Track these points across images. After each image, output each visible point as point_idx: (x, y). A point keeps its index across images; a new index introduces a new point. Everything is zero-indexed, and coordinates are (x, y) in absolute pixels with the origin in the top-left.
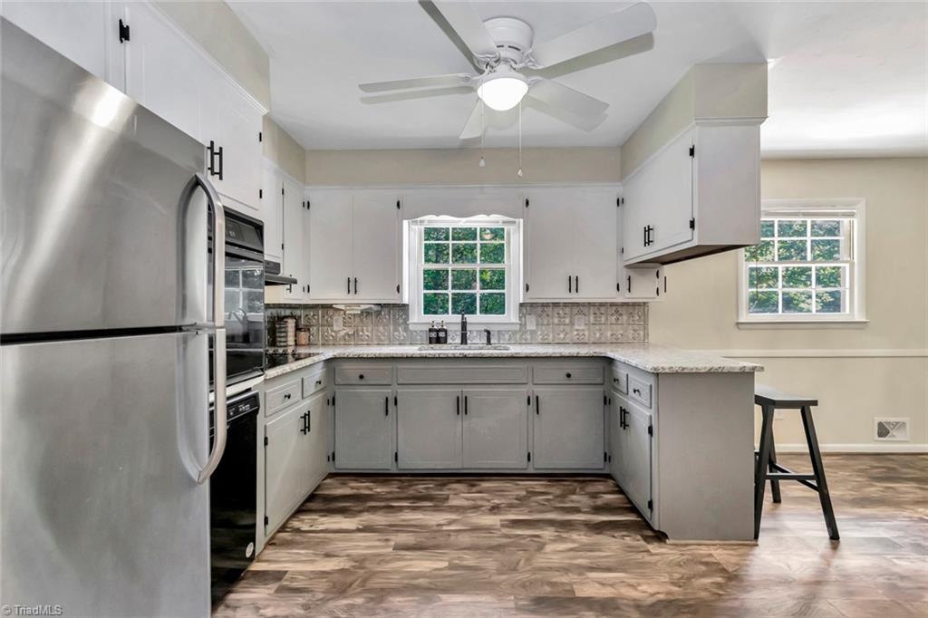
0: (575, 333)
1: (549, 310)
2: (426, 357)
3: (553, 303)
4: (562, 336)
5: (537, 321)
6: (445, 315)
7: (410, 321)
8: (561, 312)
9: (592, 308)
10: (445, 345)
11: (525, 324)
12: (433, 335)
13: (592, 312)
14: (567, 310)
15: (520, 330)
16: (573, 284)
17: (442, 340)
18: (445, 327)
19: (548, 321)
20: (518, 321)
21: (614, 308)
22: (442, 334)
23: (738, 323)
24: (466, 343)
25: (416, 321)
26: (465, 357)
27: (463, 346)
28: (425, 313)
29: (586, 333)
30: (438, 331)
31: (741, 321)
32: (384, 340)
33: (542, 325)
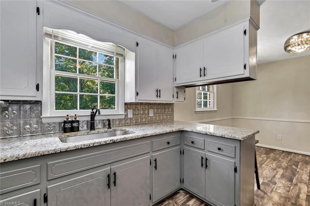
0: (149, 118)
1: (138, 107)
2: (81, 148)
3: (140, 103)
4: (144, 120)
5: (133, 113)
6: (75, 110)
7: (43, 116)
8: (144, 108)
9: (156, 105)
10: (78, 133)
11: (127, 115)
12: (68, 126)
13: (156, 108)
14: (146, 107)
15: (125, 118)
16: (158, 93)
17: (76, 129)
18: (77, 119)
19: (138, 112)
20: (123, 113)
21: (163, 106)
22: (75, 125)
23: (195, 112)
24: (94, 129)
25: (49, 116)
26: (114, 143)
27: (93, 132)
28: (56, 109)
29: (154, 118)
30: (72, 122)
31: (196, 111)
32: (12, 134)
33: (136, 114)
